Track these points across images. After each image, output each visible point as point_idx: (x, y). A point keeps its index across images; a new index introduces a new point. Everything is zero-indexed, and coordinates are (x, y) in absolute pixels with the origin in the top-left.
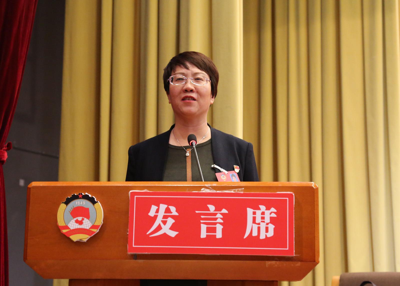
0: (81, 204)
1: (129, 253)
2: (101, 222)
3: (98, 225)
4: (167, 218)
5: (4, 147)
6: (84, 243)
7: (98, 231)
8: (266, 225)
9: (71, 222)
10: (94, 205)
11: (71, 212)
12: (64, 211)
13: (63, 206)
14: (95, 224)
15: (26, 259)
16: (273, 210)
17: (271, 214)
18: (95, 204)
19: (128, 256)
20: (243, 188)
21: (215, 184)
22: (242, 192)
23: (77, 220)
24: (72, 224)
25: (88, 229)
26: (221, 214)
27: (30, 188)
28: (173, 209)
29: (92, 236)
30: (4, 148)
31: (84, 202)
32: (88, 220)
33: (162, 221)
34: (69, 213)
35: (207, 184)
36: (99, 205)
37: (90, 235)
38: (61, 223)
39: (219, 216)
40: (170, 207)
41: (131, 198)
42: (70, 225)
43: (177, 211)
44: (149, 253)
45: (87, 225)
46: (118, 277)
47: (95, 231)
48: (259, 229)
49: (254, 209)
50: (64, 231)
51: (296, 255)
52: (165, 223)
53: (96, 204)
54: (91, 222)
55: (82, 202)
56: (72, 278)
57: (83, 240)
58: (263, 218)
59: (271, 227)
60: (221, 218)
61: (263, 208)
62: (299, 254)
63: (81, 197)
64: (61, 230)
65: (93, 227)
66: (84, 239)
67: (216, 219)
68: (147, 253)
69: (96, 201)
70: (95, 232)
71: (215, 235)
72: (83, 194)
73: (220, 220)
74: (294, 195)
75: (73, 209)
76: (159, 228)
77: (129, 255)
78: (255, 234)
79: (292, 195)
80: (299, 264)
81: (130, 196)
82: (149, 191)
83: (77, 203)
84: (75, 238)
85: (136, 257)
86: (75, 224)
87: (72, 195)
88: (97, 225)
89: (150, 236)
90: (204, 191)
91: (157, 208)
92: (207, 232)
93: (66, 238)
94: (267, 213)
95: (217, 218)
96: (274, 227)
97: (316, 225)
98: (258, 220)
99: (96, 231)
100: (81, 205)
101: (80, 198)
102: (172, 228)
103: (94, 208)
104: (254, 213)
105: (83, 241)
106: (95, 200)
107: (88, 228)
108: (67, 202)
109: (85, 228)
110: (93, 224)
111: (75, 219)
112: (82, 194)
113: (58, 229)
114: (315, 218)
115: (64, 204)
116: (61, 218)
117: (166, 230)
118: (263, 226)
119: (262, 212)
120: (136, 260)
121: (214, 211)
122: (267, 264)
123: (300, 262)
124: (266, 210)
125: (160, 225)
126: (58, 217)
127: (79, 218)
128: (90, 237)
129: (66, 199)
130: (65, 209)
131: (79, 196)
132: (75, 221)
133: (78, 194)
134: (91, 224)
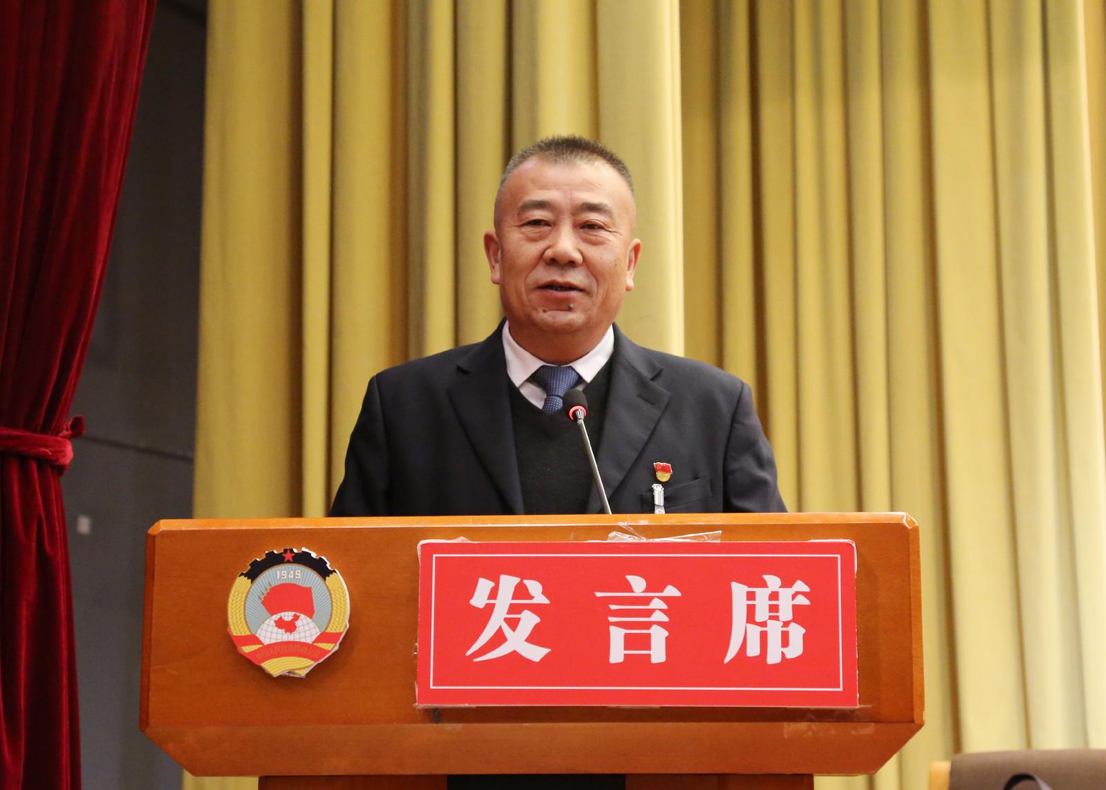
0: (289, 576)
1: (419, 706)
2: (344, 624)
3: (337, 631)
4: (520, 613)
5: (63, 430)
6: (300, 679)
7: (337, 648)
8: (783, 627)
9: (264, 626)
10: (325, 580)
11: (265, 598)
12: (245, 595)
13: (242, 583)
14: (329, 630)
15: (147, 724)
16: (800, 586)
17: (794, 596)
18: (327, 578)
19: (417, 713)
20: (720, 532)
21: (643, 520)
22: (719, 541)
23: (281, 618)
24: (266, 631)
25: (311, 643)
26: (660, 598)
27: (154, 537)
28: (534, 587)
29: (321, 661)
30: (65, 433)
31: (297, 571)
32: (308, 619)
33: (506, 620)
34: (260, 602)
35: (623, 521)
36: (337, 580)
37: (315, 660)
38: (237, 627)
39: (657, 604)
40: (526, 582)
41: (422, 559)
42: (263, 633)
43: (544, 593)
44: (474, 706)
45: (308, 633)
46: (389, 769)
47: (330, 649)
48: (764, 636)
49: (749, 587)
50: (247, 649)
51: (862, 706)
52: (513, 624)
53: (331, 575)
54: (316, 624)
55: (292, 572)
56: (266, 775)
57: (297, 671)
58: (774, 609)
59: (797, 632)
60: (662, 611)
61: (773, 582)
62: (870, 702)
63: (291, 560)
64: (239, 648)
65: (324, 637)
66: (300, 669)
67: (650, 613)
68: (467, 705)
69: (330, 568)
70: (329, 651)
71: (649, 655)
72: (295, 551)
73: (659, 616)
74: (854, 545)
75: (268, 591)
76: (499, 638)
77: (419, 710)
78: (753, 650)
79: (850, 545)
80: (869, 729)
81: (421, 555)
82: (471, 542)
83: (280, 573)
84: (275, 667)
85: (436, 715)
86: (276, 629)
87: (267, 554)
88: (333, 631)
89: (476, 660)
90: (615, 537)
91: (492, 584)
92: (626, 648)
93: (252, 667)
94: (785, 595)
95: (653, 611)
96: (803, 631)
97: (913, 627)
98: (762, 614)
99: (331, 648)
100: (291, 579)
101: (289, 562)
102: (533, 639)
103: (325, 588)
104: (751, 596)
105: (298, 676)
106: (328, 565)
107: (309, 640)
108: (253, 574)
109: (303, 640)
110: (323, 631)
111: (276, 617)
112: (291, 551)
113: (232, 644)
115: (246, 578)
116: (238, 615)
117: (518, 642)
118: (774, 630)
119: (772, 592)
120: (437, 722)
121: (643, 592)
122: (785, 732)
123: (872, 724)
124: (782, 586)
125: (500, 630)
126: (229, 612)
127: (286, 613)
128: (315, 664)
129: (250, 565)
130: (249, 590)
131: (283, 555)
132: (276, 622)
133: (282, 551)
134: (318, 630)
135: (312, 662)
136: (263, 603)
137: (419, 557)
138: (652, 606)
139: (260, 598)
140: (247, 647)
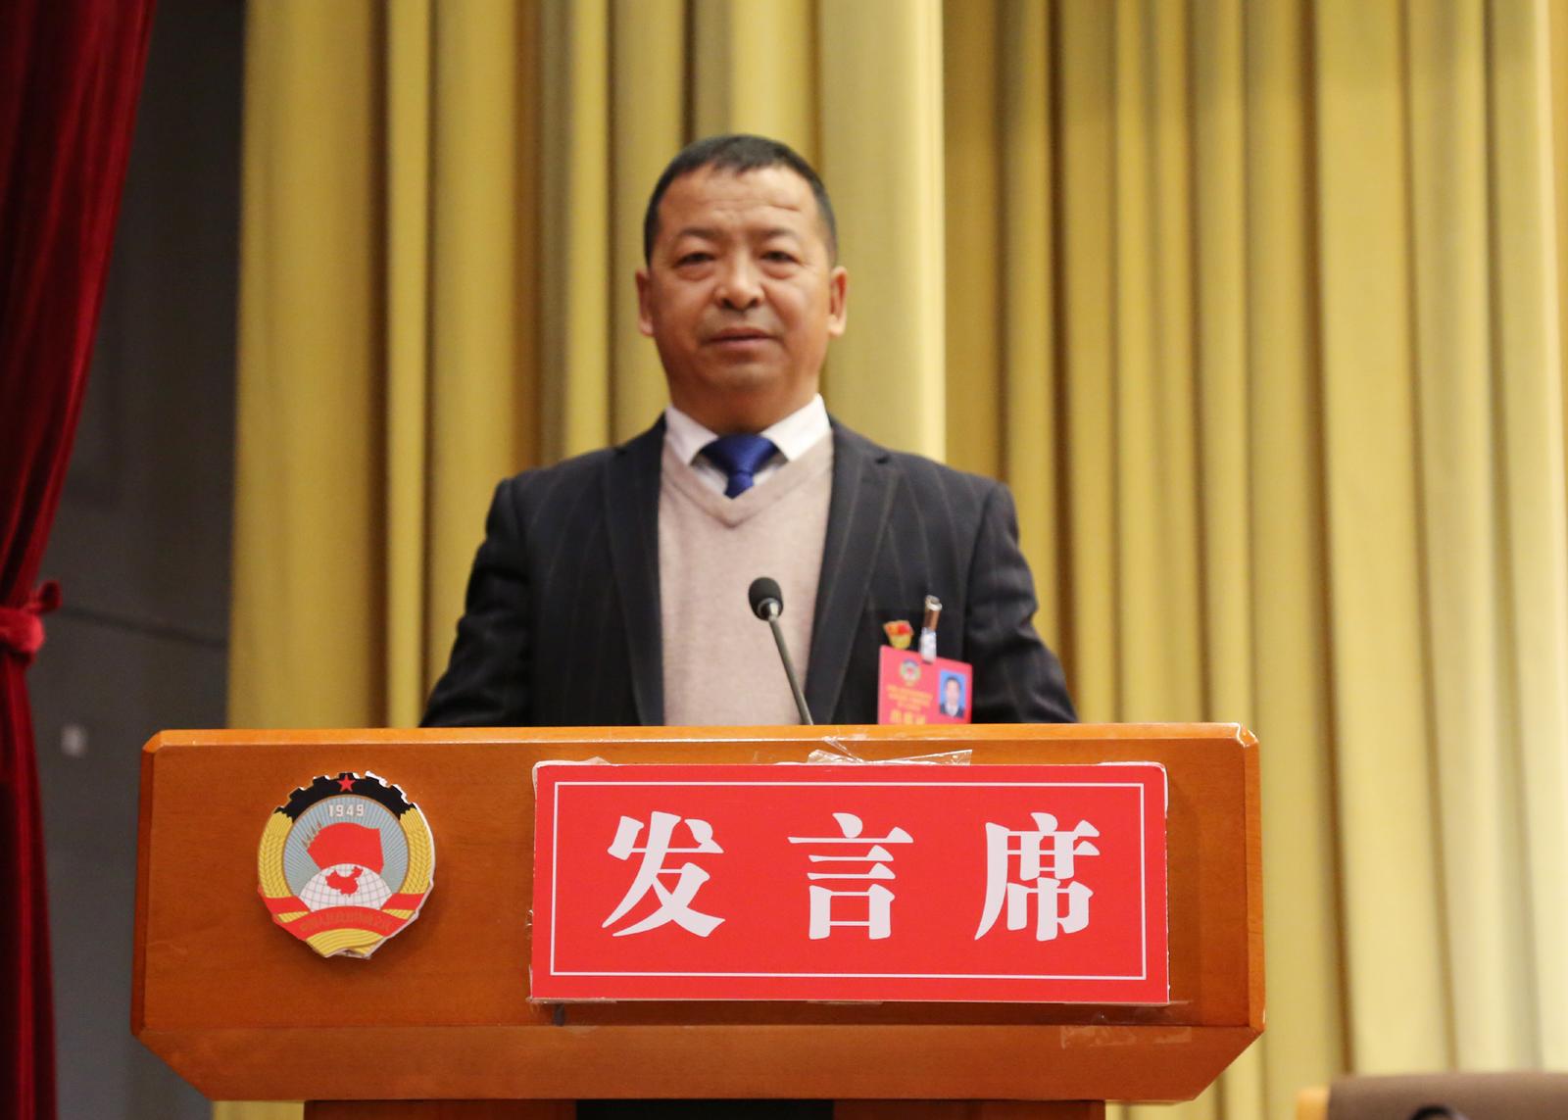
0: (348, 812)
1: (535, 1000)
2: (426, 882)
3: (417, 892)
4: (680, 866)
5: (29, 601)
6: (362, 962)
7: (416, 916)
8: (1059, 887)
9: (311, 885)
10: (399, 818)
11: (312, 844)
12: (282, 840)
13: (278, 822)
14: (404, 891)
15: (142, 1025)
16: (1085, 828)
17: (1076, 843)
18: (402, 815)
19: (532, 1009)
20: (970, 751)
21: (860, 733)
22: (968, 764)
23: (335, 874)
24: (314, 891)
25: (378, 909)
26: (883, 845)
27: (152, 755)
28: (702, 831)
29: (393, 935)
30: (32, 605)
31: (358, 806)
32: (375, 876)
33: (660, 877)
34: (305, 850)
35: (831, 736)
36: (417, 819)
37: (383, 933)
38: (272, 886)
39: (878, 854)
40: (689, 822)
41: (538, 788)
42: (310, 895)
43: (715, 838)
44: (613, 1000)
45: (374, 895)
46: (493, 1090)
47: (405, 918)
48: (1032, 901)
49: (1012, 829)
50: (286, 918)
51: (1174, 1002)
52: (670, 882)
53: (407, 812)
54: (386, 882)
55: (351, 807)
56: (315, 1099)
57: (360, 950)
58: (1047, 861)
59: (1080, 896)
60: (884, 863)
61: (1046, 822)
62: (1186, 998)
63: (350, 789)
64: (274, 916)
65: (397, 901)
66: (362, 947)
67: (868, 867)
68: (603, 999)
69: (406, 801)
70: (406, 921)
71: (867, 928)
72: (356, 776)
73: (881, 872)
74: (1164, 770)
75: (317, 833)
76: (650, 903)
77: (535, 1006)
78: (1017, 921)
79: (1158, 770)
80: (1184, 1036)
81: (538, 783)
82: (609, 764)
83: (335, 809)
84: (327, 943)
85: (560, 1014)
86: (328, 889)
87: (315, 781)
88: (411, 892)
89: (615, 935)
90: (818, 758)
91: (641, 825)
92: (833, 918)
93: (292, 944)
94: (1064, 841)
95: (872, 864)
96: (1089, 893)
98: (1030, 868)
99: (409, 916)
100: (350, 816)
101: (346, 792)
102: (699, 904)
103: (400, 829)
104: (1014, 843)
105: (359, 957)
106: (403, 797)
107: (376, 905)
108: (295, 810)
109: (367, 905)
110: (396, 891)
111: (328, 872)
112: (351, 776)
113: (264, 910)
114: (1248, 860)
115: (285, 815)
116: (273, 868)
117: (677, 909)
118: (1048, 891)
119: (1045, 837)
120: (561, 1024)
121: (858, 837)
122: (1063, 1038)
123: (1189, 1028)
124: (1058, 830)
125: (652, 890)
126: (261, 864)
127: (343, 866)
128: (385, 939)
129: (291, 796)
130: (289, 833)
131: (340, 782)
132: (328, 878)
133: (337, 776)
134: (389, 891)
135: (380, 937)
136: (309, 851)
137: (535, 786)
138: (870, 858)
139: (305, 844)
140: (285, 915)
